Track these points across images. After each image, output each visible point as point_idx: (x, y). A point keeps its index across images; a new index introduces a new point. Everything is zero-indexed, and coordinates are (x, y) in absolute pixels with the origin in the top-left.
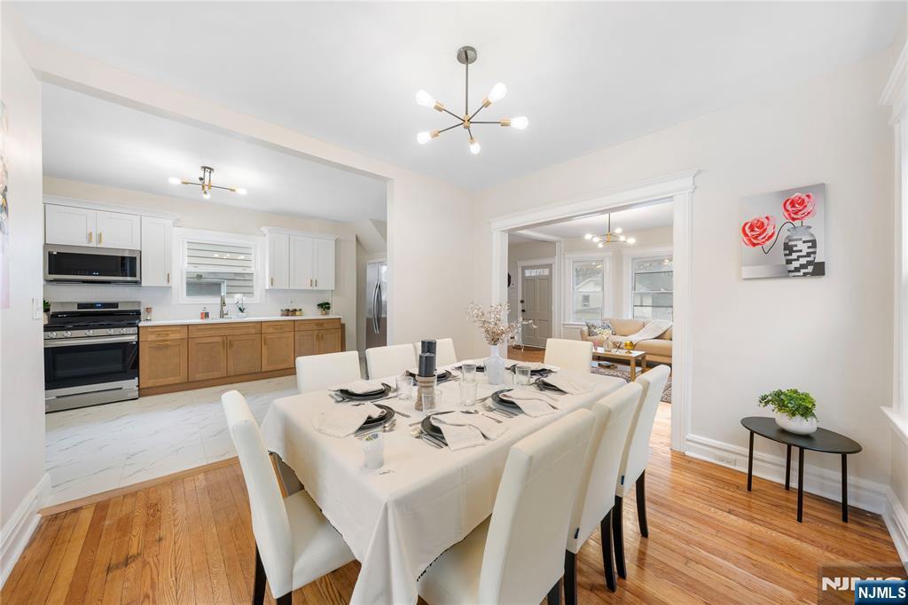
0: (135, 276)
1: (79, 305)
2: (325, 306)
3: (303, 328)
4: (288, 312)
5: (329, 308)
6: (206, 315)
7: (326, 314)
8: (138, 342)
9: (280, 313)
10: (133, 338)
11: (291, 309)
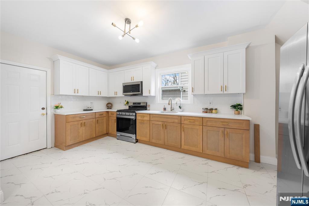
0: (139, 92)
1: (133, 103)
2: (238, 107)
3: (209, 124)
4: (207, 110)
5: (241, 109)
6: (165, 109)
7: (239, 114)
8: (136, 119)
9: (202, 110)
10: (133, 117)
11: (209, 108)
